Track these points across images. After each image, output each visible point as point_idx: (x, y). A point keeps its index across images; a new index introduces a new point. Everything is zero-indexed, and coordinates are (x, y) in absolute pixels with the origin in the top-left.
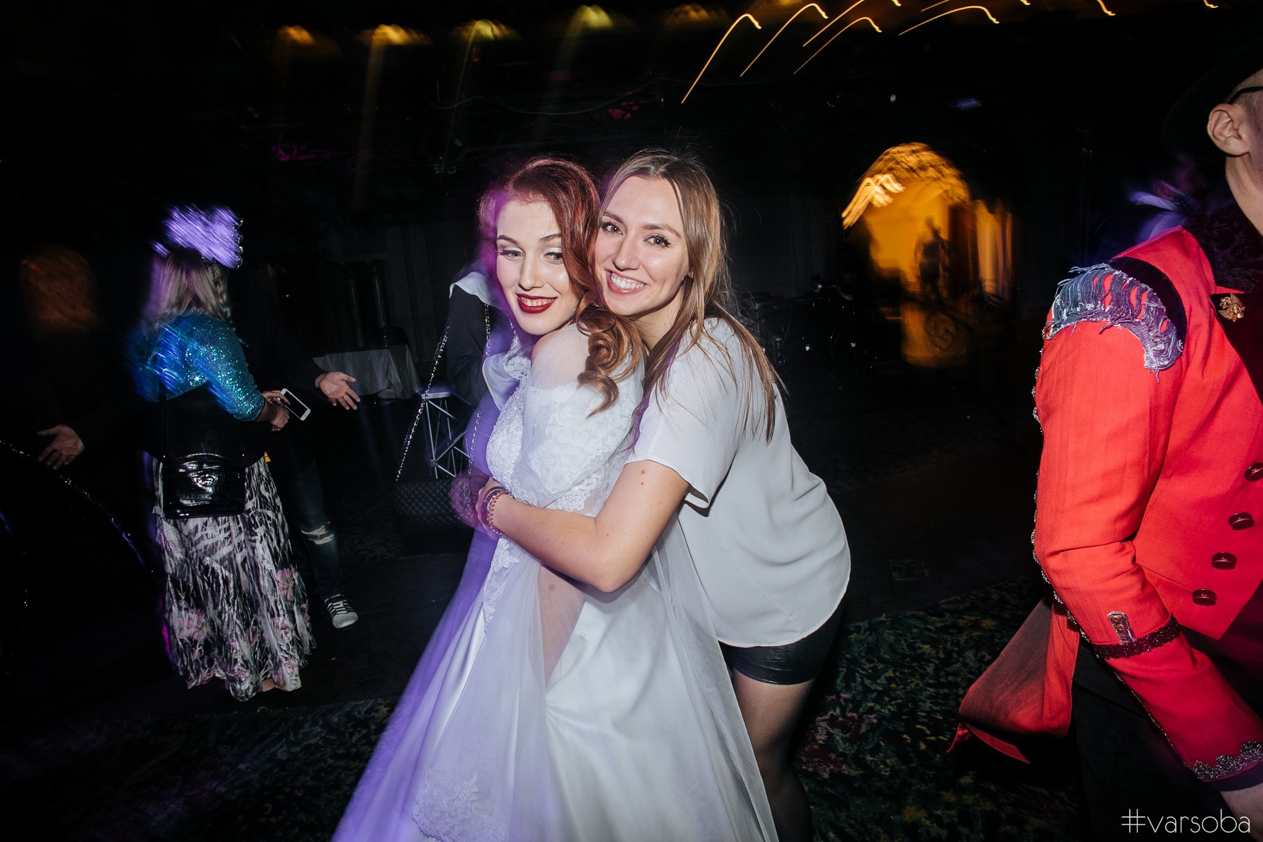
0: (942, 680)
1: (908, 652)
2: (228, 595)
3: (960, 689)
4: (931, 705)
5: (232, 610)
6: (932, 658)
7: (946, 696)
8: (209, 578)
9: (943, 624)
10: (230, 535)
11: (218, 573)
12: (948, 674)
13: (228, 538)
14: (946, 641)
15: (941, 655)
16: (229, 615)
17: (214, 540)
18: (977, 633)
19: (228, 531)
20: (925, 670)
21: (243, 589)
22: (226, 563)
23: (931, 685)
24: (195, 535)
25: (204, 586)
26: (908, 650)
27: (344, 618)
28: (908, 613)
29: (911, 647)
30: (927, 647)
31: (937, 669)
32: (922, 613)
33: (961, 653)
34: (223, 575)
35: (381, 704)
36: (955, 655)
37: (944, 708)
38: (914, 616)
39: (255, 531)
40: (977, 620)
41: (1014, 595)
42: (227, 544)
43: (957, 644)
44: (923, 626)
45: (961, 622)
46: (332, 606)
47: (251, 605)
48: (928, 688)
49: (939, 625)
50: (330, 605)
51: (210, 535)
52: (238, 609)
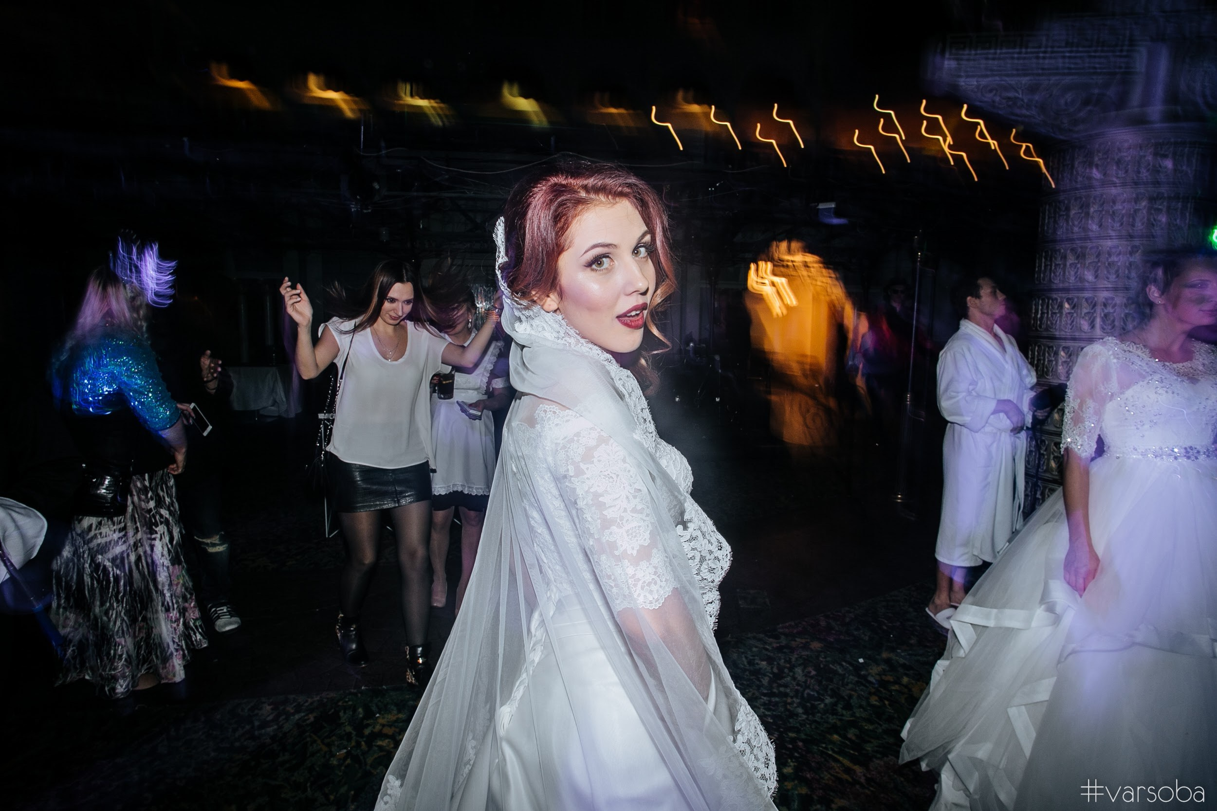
0: (775, 690)
1: (748, 667)
2: (118, 592)
3: (789, 698)
4: (764, 711)
5: (120, 607)
6: (767, 672)
7: (776, 704)
8: (99, 576)
9: (778, 645)
10: (125, 535)
11: (109, 571)
12: (780, 686)
13: (122, 538)
14: (780, 659)
15: (775, 670)
16: (117, 612)
17: (108, 539)
18: (806, 653)
19: (122, 531)
20: (760, 681)
21: (135, 586)
22: (118, 561)
23: (765, 695)
24: (88, 534)
25: (92, 584)
26: (748, 666)
27: (227, 623)
28: (750, 635)
29: (751, 663)
30: (764, 663)
31: (771, 682)
32: (761, 636)
33: (791, 669)
34: (113, 573)
35: (264, 703)
36: (786, 670)
37: (774, 713)
38: (754, 638)
39: (156, 529)
40: (807, 642)
41: (838, 623)
42: (120, 544)
43: (789, 662)
44: (762, 646)
45: (793, 644)
46: (215, 610)
47: (142, 602)
48: (762, 697)
49: (775, 645)
50: (214, 609)
51: (104, 534)
52: (126, 606)
